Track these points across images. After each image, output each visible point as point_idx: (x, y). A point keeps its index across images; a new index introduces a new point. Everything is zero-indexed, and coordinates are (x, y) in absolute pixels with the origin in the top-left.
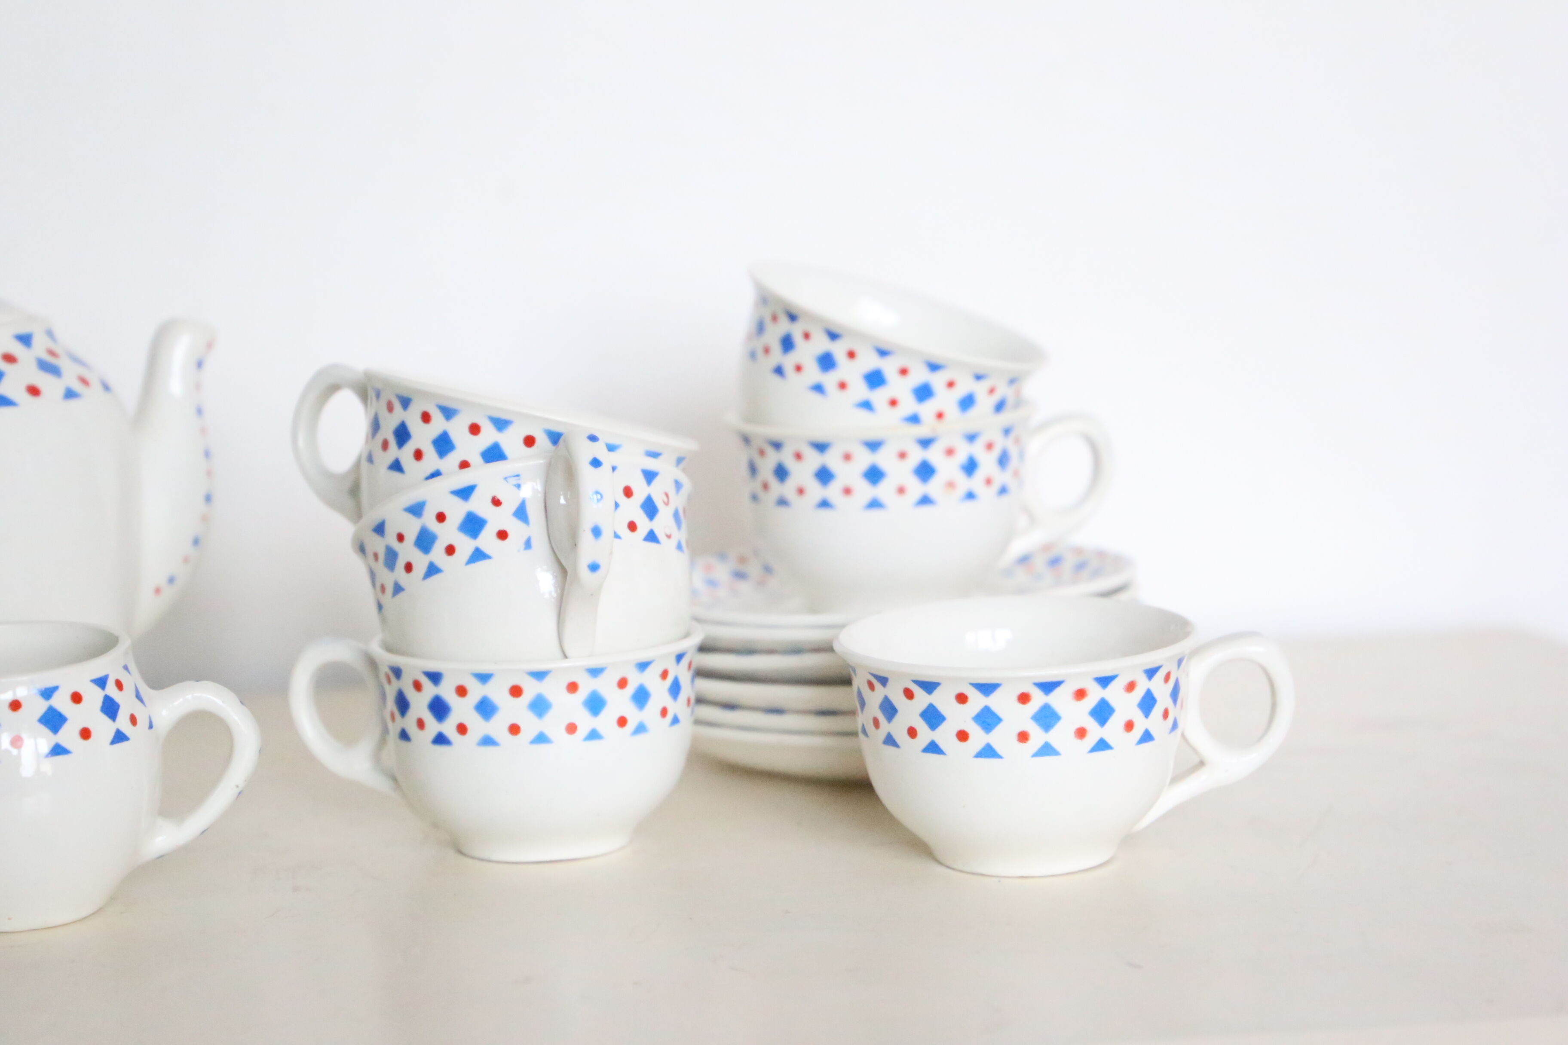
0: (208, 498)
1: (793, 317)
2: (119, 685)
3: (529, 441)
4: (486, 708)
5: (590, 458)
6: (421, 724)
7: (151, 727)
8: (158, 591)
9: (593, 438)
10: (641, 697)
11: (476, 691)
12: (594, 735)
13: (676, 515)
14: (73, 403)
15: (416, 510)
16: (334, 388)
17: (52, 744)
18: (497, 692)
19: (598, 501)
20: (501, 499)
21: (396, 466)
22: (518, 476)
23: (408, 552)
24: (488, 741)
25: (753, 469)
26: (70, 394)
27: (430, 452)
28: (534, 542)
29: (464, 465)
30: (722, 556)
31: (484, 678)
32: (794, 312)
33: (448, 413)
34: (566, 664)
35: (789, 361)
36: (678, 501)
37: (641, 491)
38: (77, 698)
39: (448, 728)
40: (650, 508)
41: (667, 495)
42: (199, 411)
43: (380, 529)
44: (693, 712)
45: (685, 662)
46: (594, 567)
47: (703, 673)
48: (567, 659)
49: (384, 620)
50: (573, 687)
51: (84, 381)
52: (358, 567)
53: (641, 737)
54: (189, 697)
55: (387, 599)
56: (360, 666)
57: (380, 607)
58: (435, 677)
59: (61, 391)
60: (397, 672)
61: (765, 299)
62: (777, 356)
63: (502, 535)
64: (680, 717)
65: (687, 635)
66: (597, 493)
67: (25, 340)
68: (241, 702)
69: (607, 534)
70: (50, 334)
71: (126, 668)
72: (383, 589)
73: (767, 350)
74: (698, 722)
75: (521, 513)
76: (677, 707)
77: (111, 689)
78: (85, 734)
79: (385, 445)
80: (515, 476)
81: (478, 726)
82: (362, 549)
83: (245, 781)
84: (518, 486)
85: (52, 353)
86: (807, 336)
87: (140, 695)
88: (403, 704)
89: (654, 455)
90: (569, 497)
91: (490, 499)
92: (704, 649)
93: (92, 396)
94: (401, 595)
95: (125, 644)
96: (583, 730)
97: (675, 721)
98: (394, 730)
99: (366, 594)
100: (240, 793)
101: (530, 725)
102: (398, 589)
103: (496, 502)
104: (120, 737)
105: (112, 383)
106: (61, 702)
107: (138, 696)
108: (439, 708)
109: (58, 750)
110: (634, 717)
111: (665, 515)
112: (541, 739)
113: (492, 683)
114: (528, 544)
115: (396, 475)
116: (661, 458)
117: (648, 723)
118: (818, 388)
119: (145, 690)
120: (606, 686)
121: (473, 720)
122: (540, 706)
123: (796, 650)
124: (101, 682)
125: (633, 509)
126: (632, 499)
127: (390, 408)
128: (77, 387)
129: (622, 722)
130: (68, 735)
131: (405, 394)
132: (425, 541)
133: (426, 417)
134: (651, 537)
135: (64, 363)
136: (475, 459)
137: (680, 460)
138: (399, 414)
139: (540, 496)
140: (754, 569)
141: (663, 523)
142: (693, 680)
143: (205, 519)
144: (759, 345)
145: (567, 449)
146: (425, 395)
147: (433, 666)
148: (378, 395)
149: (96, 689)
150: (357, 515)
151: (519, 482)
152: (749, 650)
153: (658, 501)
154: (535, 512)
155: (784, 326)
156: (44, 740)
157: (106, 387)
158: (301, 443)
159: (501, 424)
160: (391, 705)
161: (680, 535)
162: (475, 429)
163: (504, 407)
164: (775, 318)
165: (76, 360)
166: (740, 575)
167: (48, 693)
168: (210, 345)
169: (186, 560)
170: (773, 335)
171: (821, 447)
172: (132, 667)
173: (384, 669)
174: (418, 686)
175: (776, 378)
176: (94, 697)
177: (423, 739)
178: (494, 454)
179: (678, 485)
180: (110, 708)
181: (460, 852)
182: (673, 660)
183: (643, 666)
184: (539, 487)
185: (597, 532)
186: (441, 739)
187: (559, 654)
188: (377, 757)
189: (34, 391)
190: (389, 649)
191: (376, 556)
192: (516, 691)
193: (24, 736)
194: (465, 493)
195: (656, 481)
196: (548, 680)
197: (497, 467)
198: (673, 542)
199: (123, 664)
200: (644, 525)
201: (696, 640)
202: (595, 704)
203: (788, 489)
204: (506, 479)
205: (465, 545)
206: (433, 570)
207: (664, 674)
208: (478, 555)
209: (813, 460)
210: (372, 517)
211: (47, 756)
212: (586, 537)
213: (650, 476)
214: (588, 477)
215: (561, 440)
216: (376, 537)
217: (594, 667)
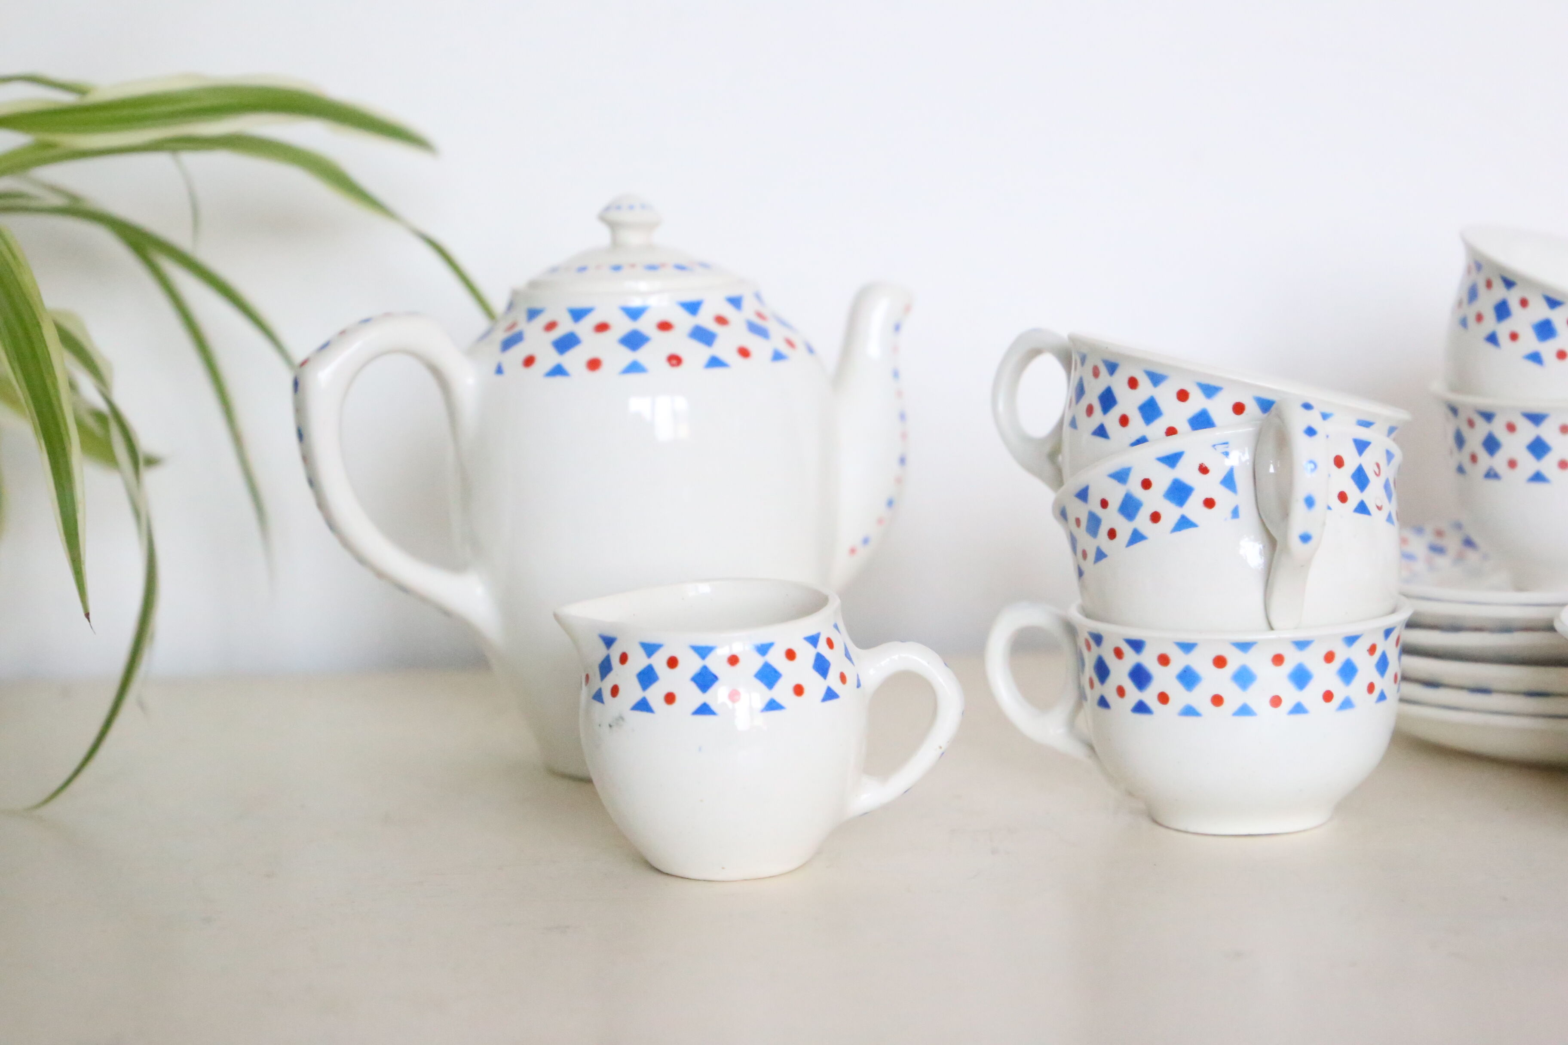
0: (902, 461)
1: (1509, 284)
2: (830, 643)
3: (1239, 408)
4: (1188, 678)
5: (1304, 427)
6: (1121, 691)
7: (859, 686)
8: (853, 551)
9: (1307, 406)
10: (1348, 671)
11: (1179, 661)
12: (1299, 709)
13: (1387, 486)
14: (780, 364)
15: (1121, 476)
16: (1036, 352)
17: (766, 700)
18: (1200, 661)
19: (1313, 470)
20: (1209, 467)
21: (1101, 432)
22: (1227, 443)
23: (1111, 518)
24: (1189, 711)
25: (1460, 440)
26: (778, 356)
27: (1136, 419)
28: (1242, 512)
29: (1171, 431)
30: (1419, 530)
31: (1187, 647)
32: (1511, 278)
33: (1156, 379)
34: (1272, 635)
35: (1503, 330)
36: (1389, 472)
37: (1352, 461)
38: (791, 655)
39: (1149, 696)
40: (1361, 479)
41: (1378, 465)
42: (896, 374)
43: (1083, 495)
44: (1398, 690)
45: (1393, 636)
46: (1305, 538)
47: (1408, 650)
48: (1273, 631)
49: (1083, 587)
50: (1278, 660)
51: (790, 344)
52: (1058, 533)
53: (1347, 713)
54: (896, 657)
55: (1088, 565)
56: (1058, 633)
57: (1081, 573)
58: (1137, 645)
59: (769, 354)
60: (1098, 639)
61: (1478, 264)
62: (1490, 323)
63: (1209, 503)
64: (1387, 693)
65: (1394, 611)
66: (1311, 462)
67: (736, 302)
68: (945, 664)
69: (1319, 505)
70: (758, 296)
71: (836, 626)
72: (1085, 555)
73: (1479, 318)
74: (1403, 700)
75: (1229, 481)
76: (1385, 684)
77: (823, 647)
78: (799, 690)
79: (1090, 410)
80: (1224, 444)
81: (1179, 696)
82: (1063, 514)
83: (948, 742)
84: (1226, 454)
85: (760, 315)
86: (1524, 303)
87: (850, 655)
88: (1102, 671)
89: (1367, 424)
90: (1279, 466)
91: (1197, 467)
92: (1411, 625)
93: (797, 356)
94: (1104, 562)
95: (835, 603)
96: (1287, 704)
97: (1382, 697)
98: (1092, 696)
99: (1067, 561)
100: (943, 753)
101: (1234, 697)
102: (1100, 555)
103: (1204, 470)
104: (830, 695)
105: (815, 345)
106: (776, 658)
107: (848, 655)
108: (1140, 676)
109: (773, 706)
110: (1340, 692)
111: (1376, 485)
112: (1244, 711)
113: (1195, 652)
114: (1235, 513)
115: (1099, 440)
116: (1372, 427)
117: (1355, 700)
118: (1535, 358)
119: (853, 650)
120: (1312, 659)
121: (1176, 691)
122: (1244, 678)
123: (1506, 628)
124: (813, 640)
125: (1344, 480)
126: (1343, 469)
127: (1096, 373)
128: (784, 349)
129: (1328, 696)
130: (782, 691)
131: (1112, 359)
132: (1129, 507)
133: (1133, 383)
134: (1362, 508)
135: (771, 325)
136: (1183, 426)
137: (1392, 430)
138: (1105, 380)
139: (1249, 465)
140: (1453, 543)
141: (1374, 494)
142: (1399, 659)
143: (899, 481)
144: (1471, 312)
145: (1279, 416)
146: (1132, 359)
147: (1135, 634)
148: (1083, 359)
149: (809, 647)
150: (1057, 480)
151: (1227, 450)
152: (1455, 627)
153: (1369, 472)
154: (1243, 481)
155: (1499, 292)
156: (759, 695)
157: (811, 350)
158: (1001, 407)
159: (1210, 391)
160: (1090, 671)
161: (1391, 507)
162: (1183, 395)
163: (1213, 374)
164: (1489, 284)
165: (783, 323)
166: (1437, 549)
167: (763, 649)
168: (908, 309)
169: (880, 521)
170: (1487, 302)
171: (1536, 419)
172: (842, 627)
173: (1084, 635)
174: (1119, 653)
175: (1489, 347)
176: (806, 654)
177: (1122, 707)
178: (1201, 421)
179: (1390, 455)
180: (822, 666)
181: (1155, 821)
182: (1381, 635)
183: (1351, 640)
184: (1247, 457)
185: (1310, 502)
186: (1141, 708)
187: (1264, 624)
188: (1071, 724)
189: (744, 353)
190: (1088, 615)
191: (1078, 521)
192: (1220, 662)
193: (741, 690)
194: (1172, 460)
195: (1368, 451)
196: (1253, 651)
197: (1205, 434)
198: (1384, 514)
199: (833, 623)
200: (1355, 496)
201: (1403, 616)
202: (1301, 677)
203: (1499, 462)
204: (1214, 446)
205: (1171, 513)
206: (1137, 537)
207: (1372, 650)
208: (1184, 523)
209: (1527, 432)
210: (1073, 484)
211: (763, 711)
212: (1298, 508)
213: (1361, 446)
214: (1302, 445)
215: (1273, 408)
216: (1078, 502)
217: (1302, 639)
